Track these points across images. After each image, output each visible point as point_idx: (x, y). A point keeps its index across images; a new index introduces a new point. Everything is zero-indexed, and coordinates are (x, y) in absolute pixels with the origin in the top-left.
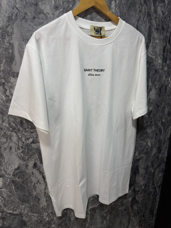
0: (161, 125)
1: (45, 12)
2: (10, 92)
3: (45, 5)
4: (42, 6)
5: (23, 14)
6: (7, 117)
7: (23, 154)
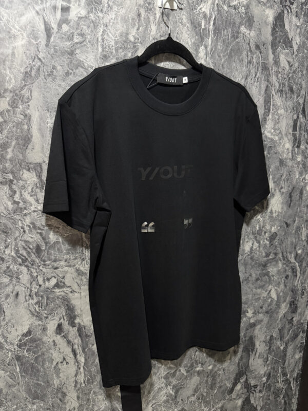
0: (295, 259)
1: (86, 64)
2: (21, 195)
3: (86, 54)
4: (80, 56)
5: (49, 68)
6: (13, 239)
7: (39, 307)
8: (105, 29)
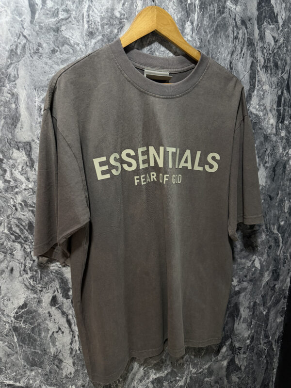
0: (278, 231)
1: (72, 42)
2: (12, 174)
3: (71, 30)
4: (66, 33)
5: (35, 45)
6: (6, 217)
7: (34, 281)
8: (91, 4)
